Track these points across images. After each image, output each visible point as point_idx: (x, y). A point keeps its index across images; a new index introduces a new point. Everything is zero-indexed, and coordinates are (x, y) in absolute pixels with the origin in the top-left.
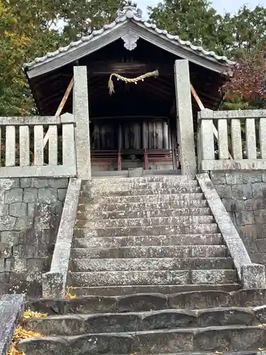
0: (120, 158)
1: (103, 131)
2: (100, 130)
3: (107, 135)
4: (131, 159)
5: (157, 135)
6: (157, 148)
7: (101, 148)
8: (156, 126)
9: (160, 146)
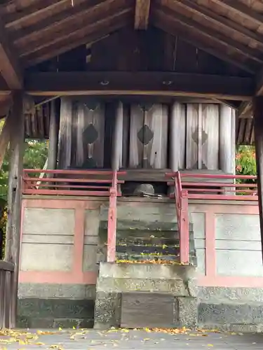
0: (114, 190)
1: (80, 122)
2: (74, 117)
3: (89, 131)
4: (142, 195)
5: (205, 136)
6: (204, 167)
7: (73, 165)
8: (205, 115)
9: (212, 164)
